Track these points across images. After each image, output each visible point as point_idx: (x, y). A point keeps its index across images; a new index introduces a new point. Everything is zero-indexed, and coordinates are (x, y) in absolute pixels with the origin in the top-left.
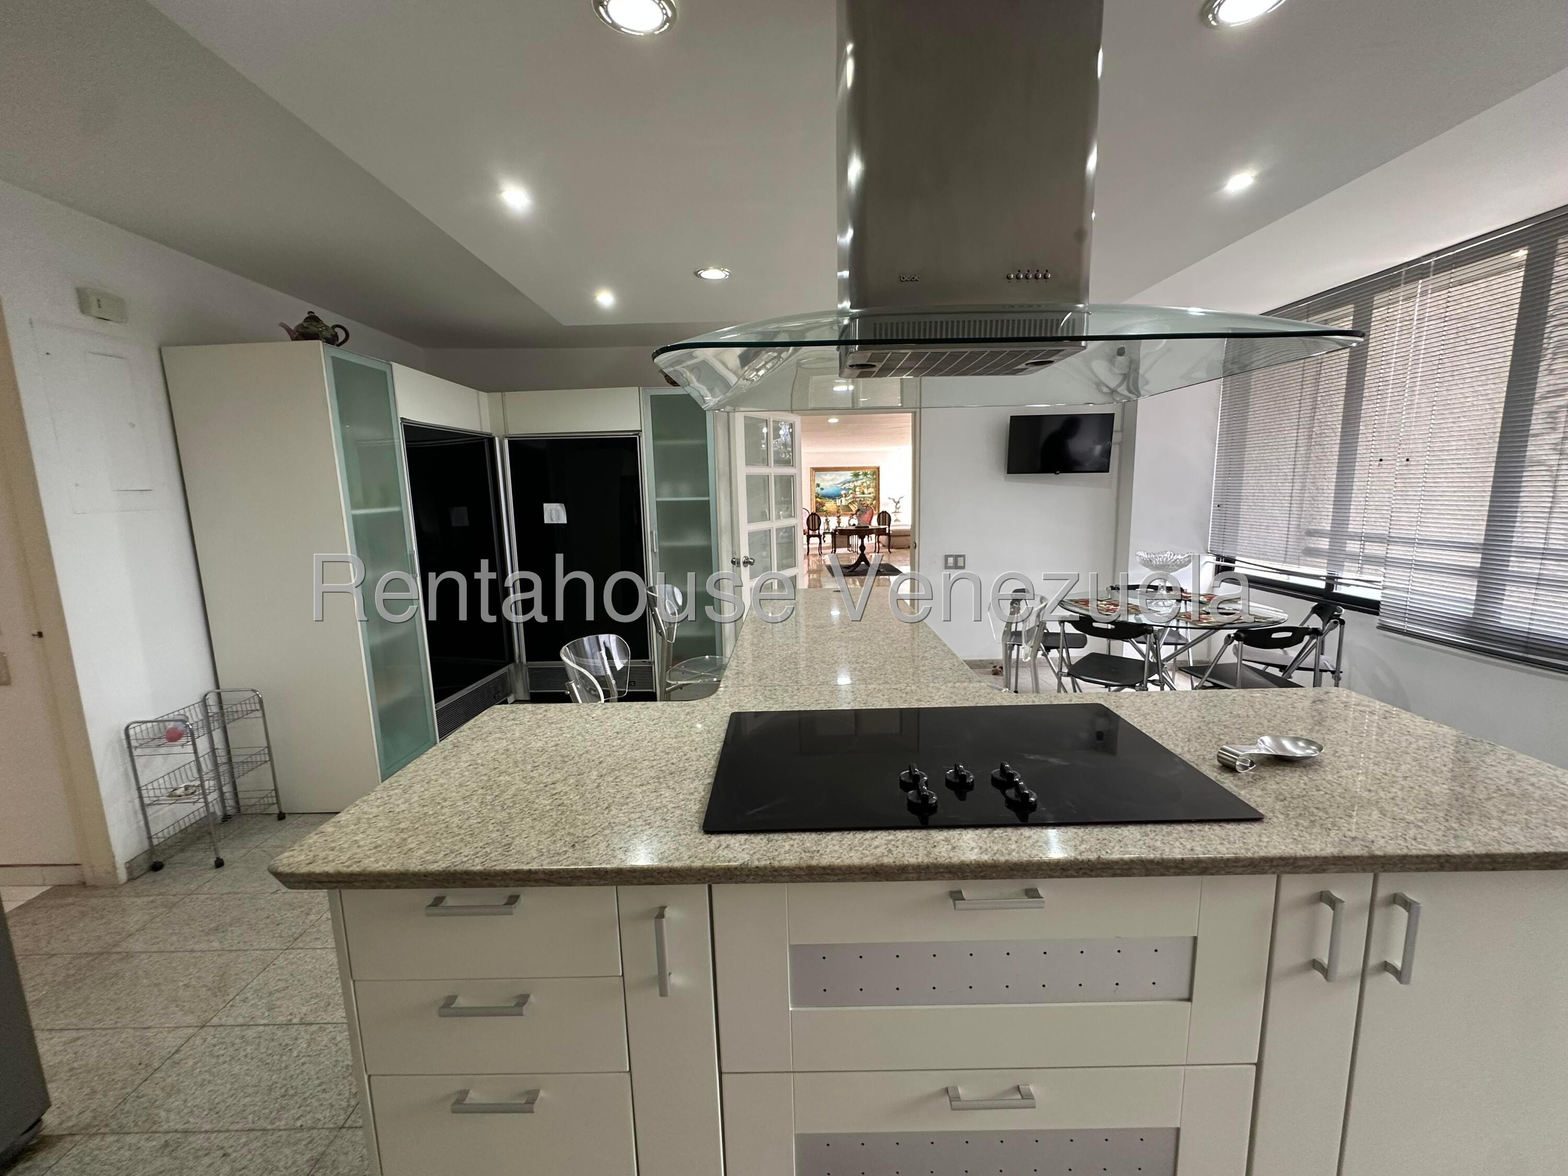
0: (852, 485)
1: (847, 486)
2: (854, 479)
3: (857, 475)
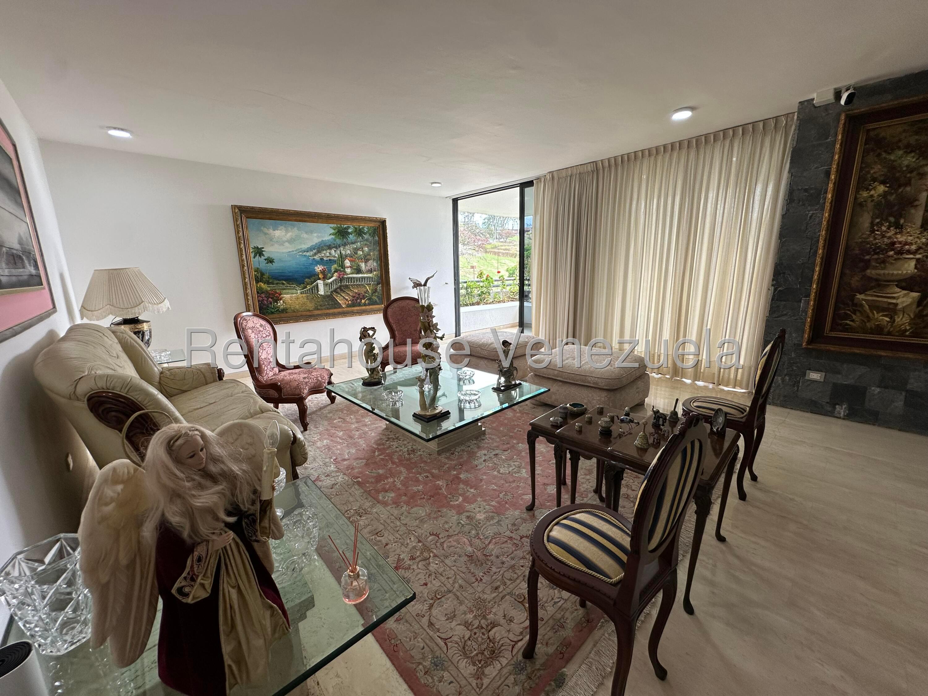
0: (335, 253)
1: (325, 254)
2: (338, 241)
3: (342, 233)
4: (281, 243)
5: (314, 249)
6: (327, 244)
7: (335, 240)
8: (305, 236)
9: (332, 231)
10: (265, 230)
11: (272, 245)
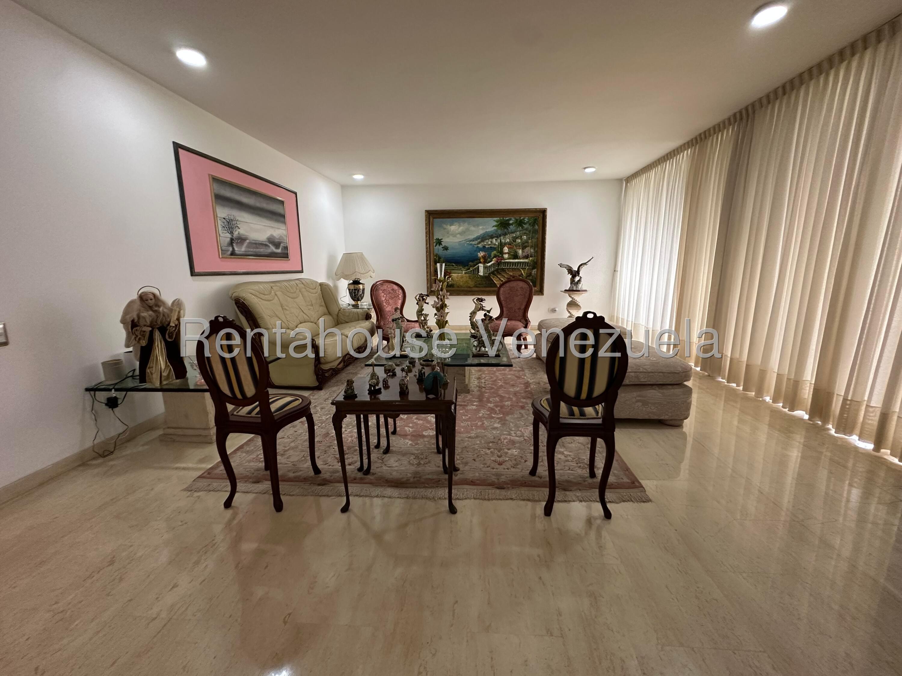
0: (495, 242)
1: (488, 243)
2: (500, 232)
3: (504, 225)
4: (454, 236)
5: (479, 239)
6: (490, 234)
7: (496, 231)
8: (472, 228)
9: (495, 223)
10: (445, 226)
11: (448, 237)
